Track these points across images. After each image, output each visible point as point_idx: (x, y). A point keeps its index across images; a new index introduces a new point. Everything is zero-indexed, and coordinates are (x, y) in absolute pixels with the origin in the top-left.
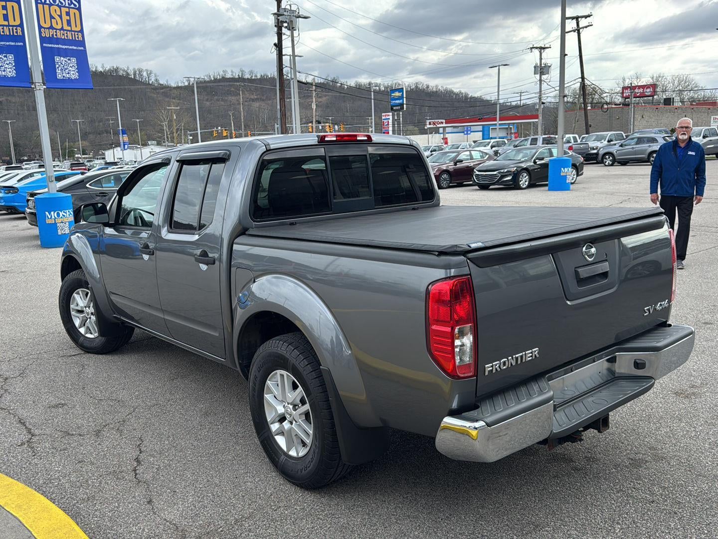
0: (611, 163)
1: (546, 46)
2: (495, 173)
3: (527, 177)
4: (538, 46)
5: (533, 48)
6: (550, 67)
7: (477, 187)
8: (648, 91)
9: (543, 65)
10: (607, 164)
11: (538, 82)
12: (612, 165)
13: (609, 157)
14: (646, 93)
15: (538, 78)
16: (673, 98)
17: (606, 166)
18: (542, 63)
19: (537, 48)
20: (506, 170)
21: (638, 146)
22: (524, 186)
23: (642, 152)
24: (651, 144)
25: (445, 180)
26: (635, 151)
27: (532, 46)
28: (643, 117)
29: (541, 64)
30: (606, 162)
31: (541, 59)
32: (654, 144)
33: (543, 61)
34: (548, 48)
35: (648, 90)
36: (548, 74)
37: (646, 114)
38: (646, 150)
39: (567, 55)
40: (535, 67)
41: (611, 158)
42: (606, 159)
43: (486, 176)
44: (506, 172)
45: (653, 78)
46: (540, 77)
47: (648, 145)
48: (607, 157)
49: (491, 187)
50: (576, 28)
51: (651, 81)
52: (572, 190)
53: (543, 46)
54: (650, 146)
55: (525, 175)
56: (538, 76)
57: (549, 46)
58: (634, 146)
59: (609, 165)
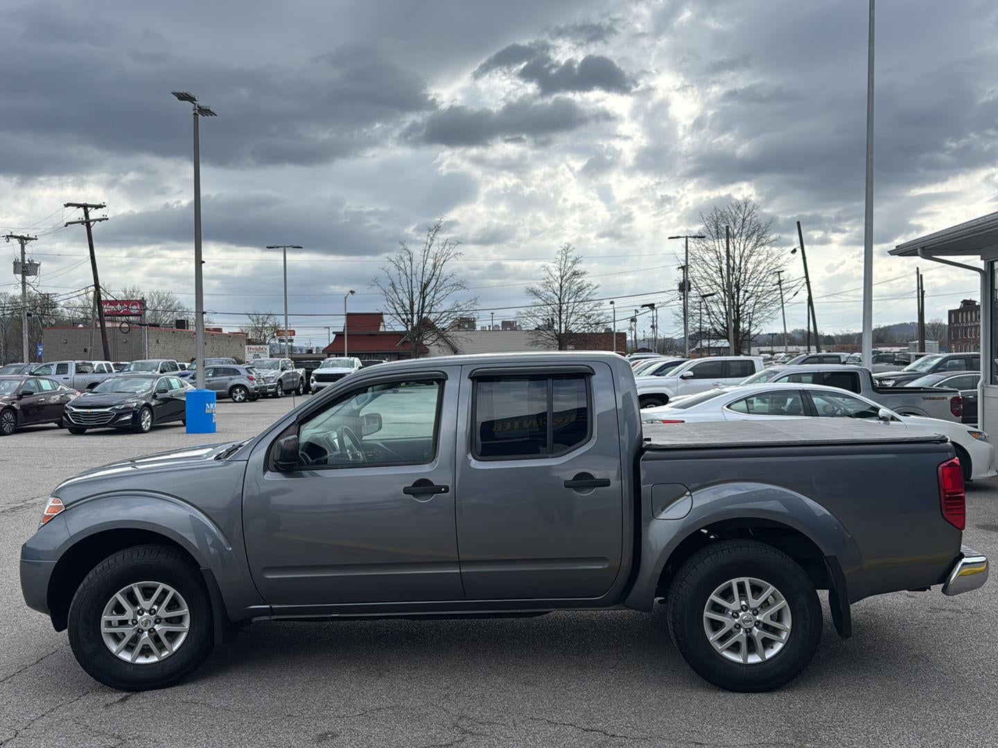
0: (242, 398)
1: (30, 236)
2: (107, 410)
3: (149, 416)
4: (19, 235)
5: (11, 236)
6: (38, 265)
7: (67, 431)
8: (135, 309)
9: (27, 262)
10: (237, 399)
11: (20, 285)
12: (244, 401)
13: (240, 391)
14: (132, 311)
15: (21, 279)
16: (187, 321)
17: (235, 402)
18: (26, 259)
19: (16, 237)
20: (123, 406)
21: (215, 378)
22: (147, 428)
23: (222, 386)
24: (233, 377)
25: (8, 421)
26: (212, 384)
27: (9, 234)
28: (158, 342)
29: (23, 260)
30: (236, 397)
31: (23, 253)
32: (237, 376)
33: (27, 257)
34: (32, 239)
35: (134, 307)
36: (36, 274)
37: (162, 338)
38: (226, 384)
39: (204, 262)
40: (15, 263)
41: (243, 392)
42: (236, 392)
43: (91, 414)
44: (123, 409)
45: (125, 292)
46: (23, 278)
47: (228, 377)
48: (238, 390)
49: (88, 431)
50: (84, 219)
51: (124, 295)
52: (218, 432)
53: (26, 236)
54: (231, 379)
55: (147, 413)
56: (20, 276)
57: (34, 237)
58: (211, 379)
59: (241, 401)
